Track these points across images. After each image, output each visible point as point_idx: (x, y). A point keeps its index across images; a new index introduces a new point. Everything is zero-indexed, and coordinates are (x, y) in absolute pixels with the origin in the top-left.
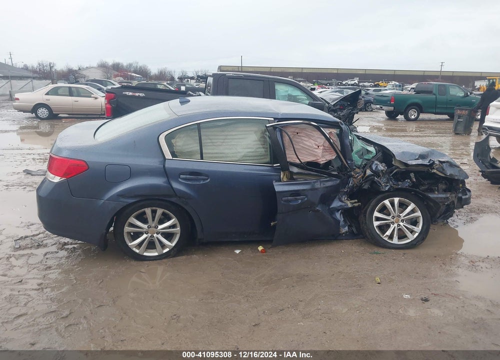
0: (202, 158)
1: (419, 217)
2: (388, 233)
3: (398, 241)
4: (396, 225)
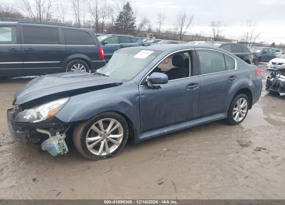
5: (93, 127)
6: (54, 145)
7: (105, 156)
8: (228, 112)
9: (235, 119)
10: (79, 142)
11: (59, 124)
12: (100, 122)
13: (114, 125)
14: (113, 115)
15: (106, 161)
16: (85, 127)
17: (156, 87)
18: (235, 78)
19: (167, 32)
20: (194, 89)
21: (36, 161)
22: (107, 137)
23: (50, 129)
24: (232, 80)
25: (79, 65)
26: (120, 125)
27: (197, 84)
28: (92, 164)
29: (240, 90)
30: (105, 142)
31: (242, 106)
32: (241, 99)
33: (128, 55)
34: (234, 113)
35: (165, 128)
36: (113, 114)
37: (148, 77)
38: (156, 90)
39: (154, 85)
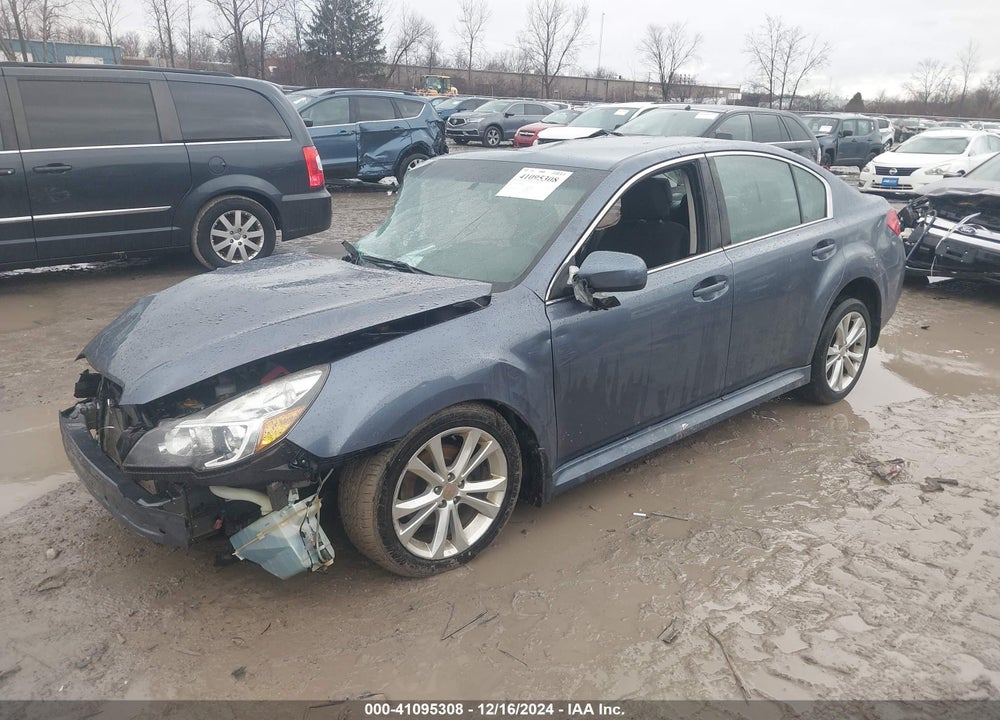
5: (415, 464)
6: (284, 540)
7: (454, 557)
8: (812, 363)
9: (831, 383)
10: (371, 521)
11: (303, 466)
12: (435, 444)
13: (478, 449)
14: (474, 416)
15: (461, 573)
16: (388, 464)
17: (604, 302)
18: (831, 246)
19: (491, 66)
20: (716, 296)
21: (214, 601)
22: (456, 491)
23: (268, 487)
24: (820, 256)
25: (238, 214)
26: (498, 446)
27: (723, 278)
28: (415, 591)
29: (848, 285)
30: (451, 512)
31: (850, 339)
32: (849, 315)
33: (472, 187)
34: (828, 365)
35: (628, 439)
36: (475, 410)
37: (574, 270)
38: (602, 312)
39: (596, 295)
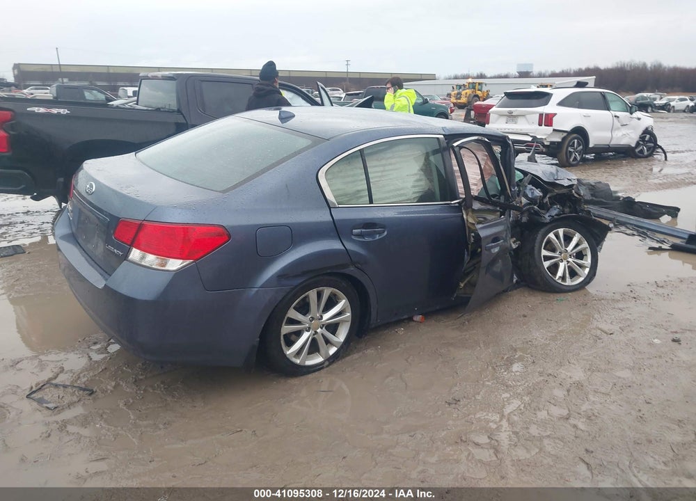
0: (371, 202)
1: (585, 249)
2: (560, 273)
3: (572, 281)
4: (565, 262)
